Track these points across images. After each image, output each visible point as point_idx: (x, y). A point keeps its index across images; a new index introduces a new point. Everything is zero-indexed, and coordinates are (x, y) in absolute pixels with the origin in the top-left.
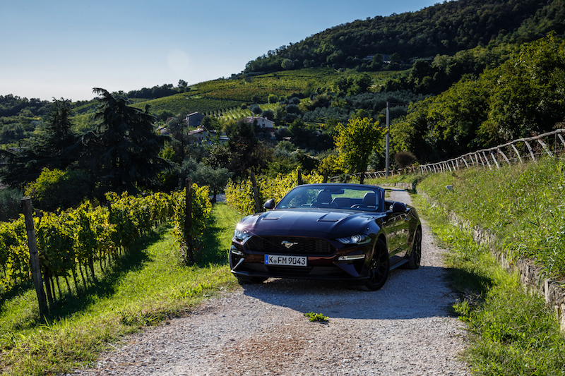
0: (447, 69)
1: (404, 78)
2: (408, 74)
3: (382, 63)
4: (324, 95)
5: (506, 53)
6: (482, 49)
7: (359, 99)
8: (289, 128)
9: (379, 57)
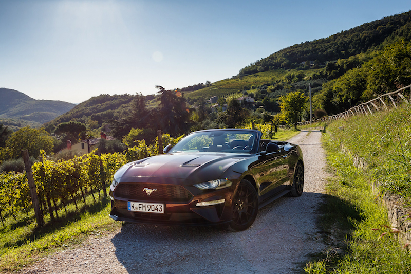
0: (345, 66)
1: (322, 72)
3: (310, 65)
4: (280, 83)
6: (363, 54)
7: (298, 84)
8: (262, 102)
9: (308, 62)
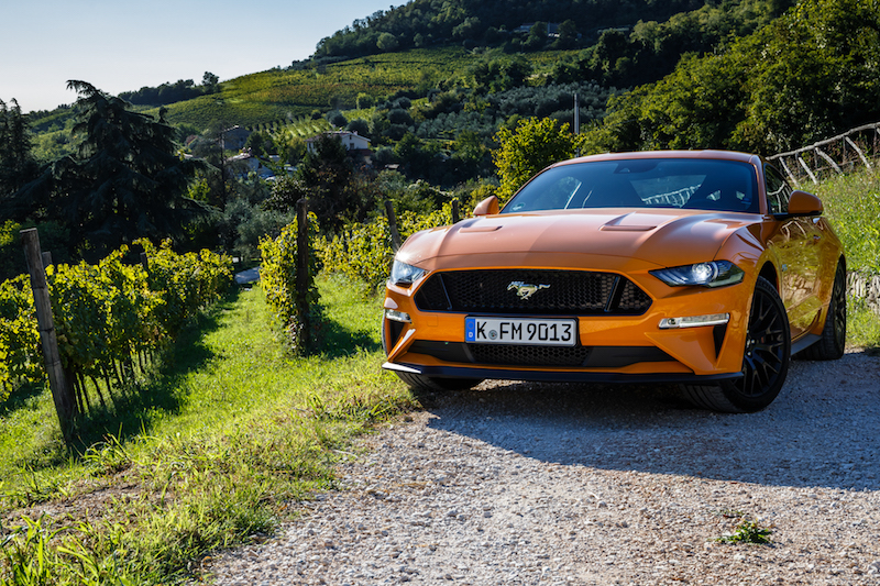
0: (657, 44)
1: (586, 61)
2: (590, 54)
3: (546, 37)
4: (452, 92)
5: (752, 15)
6: (713, 10)
7: (511, 97)
8: (396, 149)
9: (541, 27)
